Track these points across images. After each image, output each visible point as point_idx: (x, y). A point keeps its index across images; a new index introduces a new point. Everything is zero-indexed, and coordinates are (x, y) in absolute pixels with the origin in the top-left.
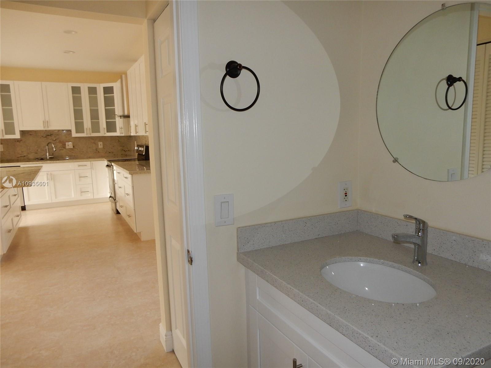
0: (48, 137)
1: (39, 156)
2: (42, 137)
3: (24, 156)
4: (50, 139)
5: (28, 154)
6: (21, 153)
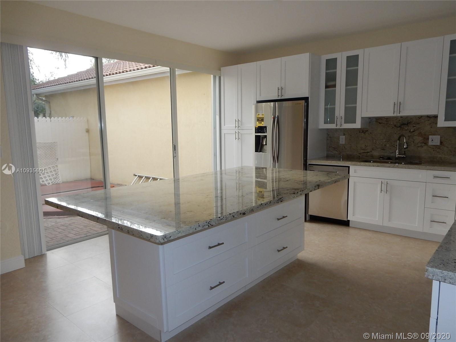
0: (402, 126)
1: (386, 154)
2: (395, 126)
3: (368, 152)
4: (406, 130)
5: (373, 150)
6: (364, 148)
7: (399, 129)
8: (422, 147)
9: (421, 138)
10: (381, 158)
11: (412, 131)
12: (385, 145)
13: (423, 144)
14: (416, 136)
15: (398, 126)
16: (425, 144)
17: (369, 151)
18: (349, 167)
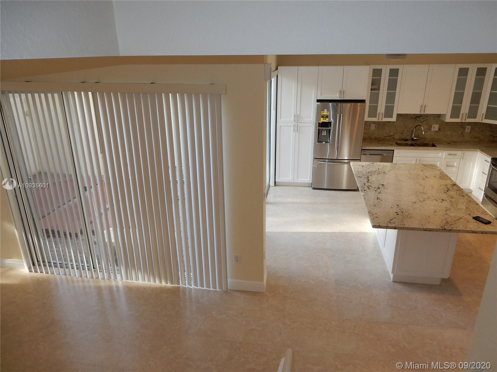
0: (416, 118)
3: (391, 136)
4: (418, 121)
5: (395, 134)
6: (388, 133)
7: (414, 120)
8: (427, 131)
9: (427, 126)
10: (402, 140)
11: (422, 121)
12: (403, 131)
13: (428, 130)
14: (425, 124)
15: (413, 118)
16: (429, 130)
17: (391, 134)
18: (394, 150)
